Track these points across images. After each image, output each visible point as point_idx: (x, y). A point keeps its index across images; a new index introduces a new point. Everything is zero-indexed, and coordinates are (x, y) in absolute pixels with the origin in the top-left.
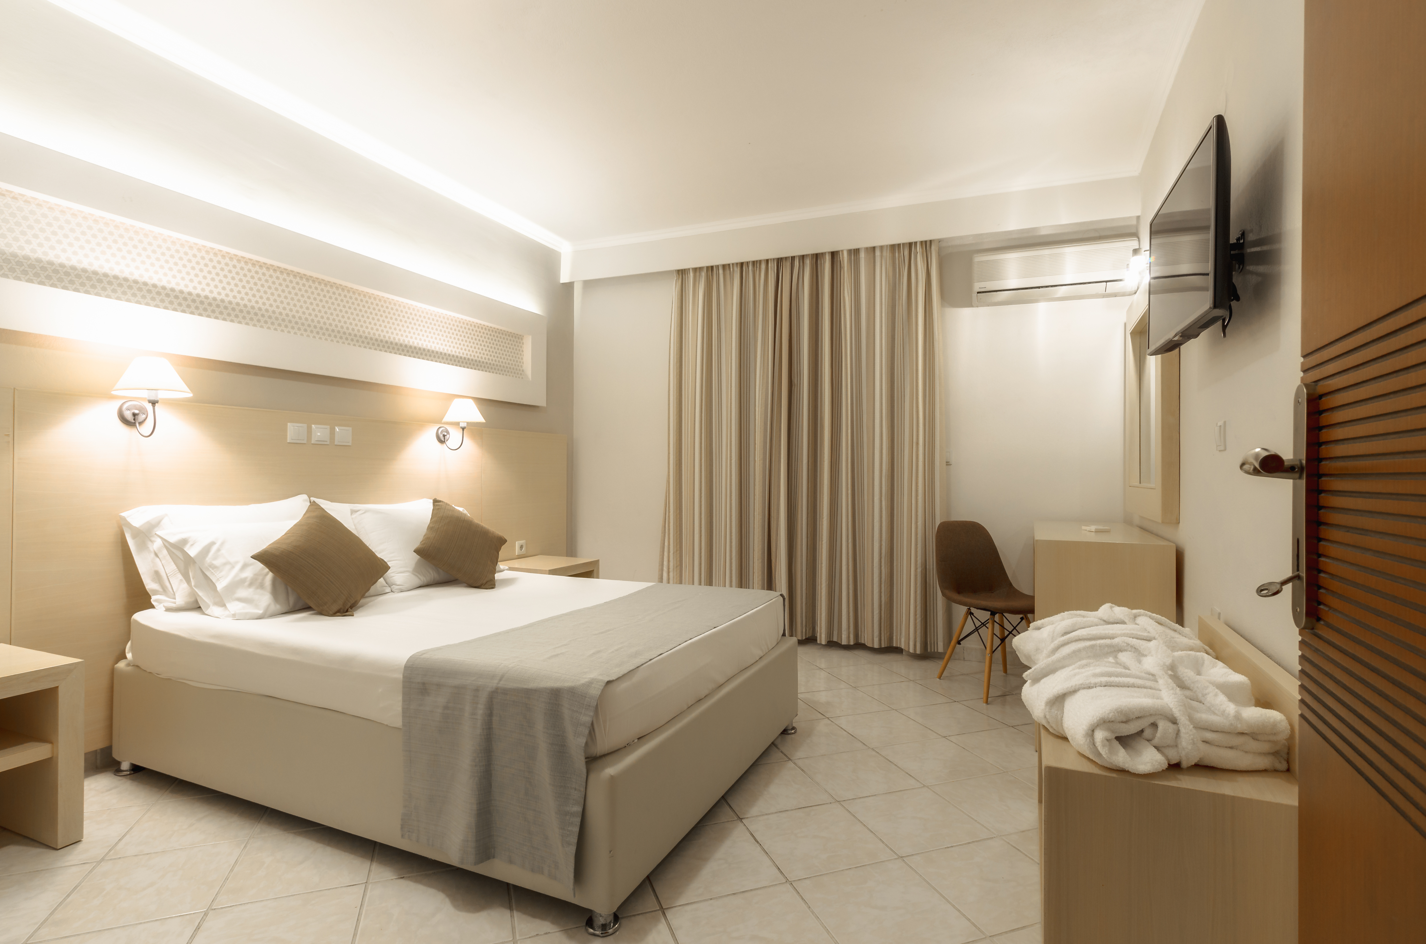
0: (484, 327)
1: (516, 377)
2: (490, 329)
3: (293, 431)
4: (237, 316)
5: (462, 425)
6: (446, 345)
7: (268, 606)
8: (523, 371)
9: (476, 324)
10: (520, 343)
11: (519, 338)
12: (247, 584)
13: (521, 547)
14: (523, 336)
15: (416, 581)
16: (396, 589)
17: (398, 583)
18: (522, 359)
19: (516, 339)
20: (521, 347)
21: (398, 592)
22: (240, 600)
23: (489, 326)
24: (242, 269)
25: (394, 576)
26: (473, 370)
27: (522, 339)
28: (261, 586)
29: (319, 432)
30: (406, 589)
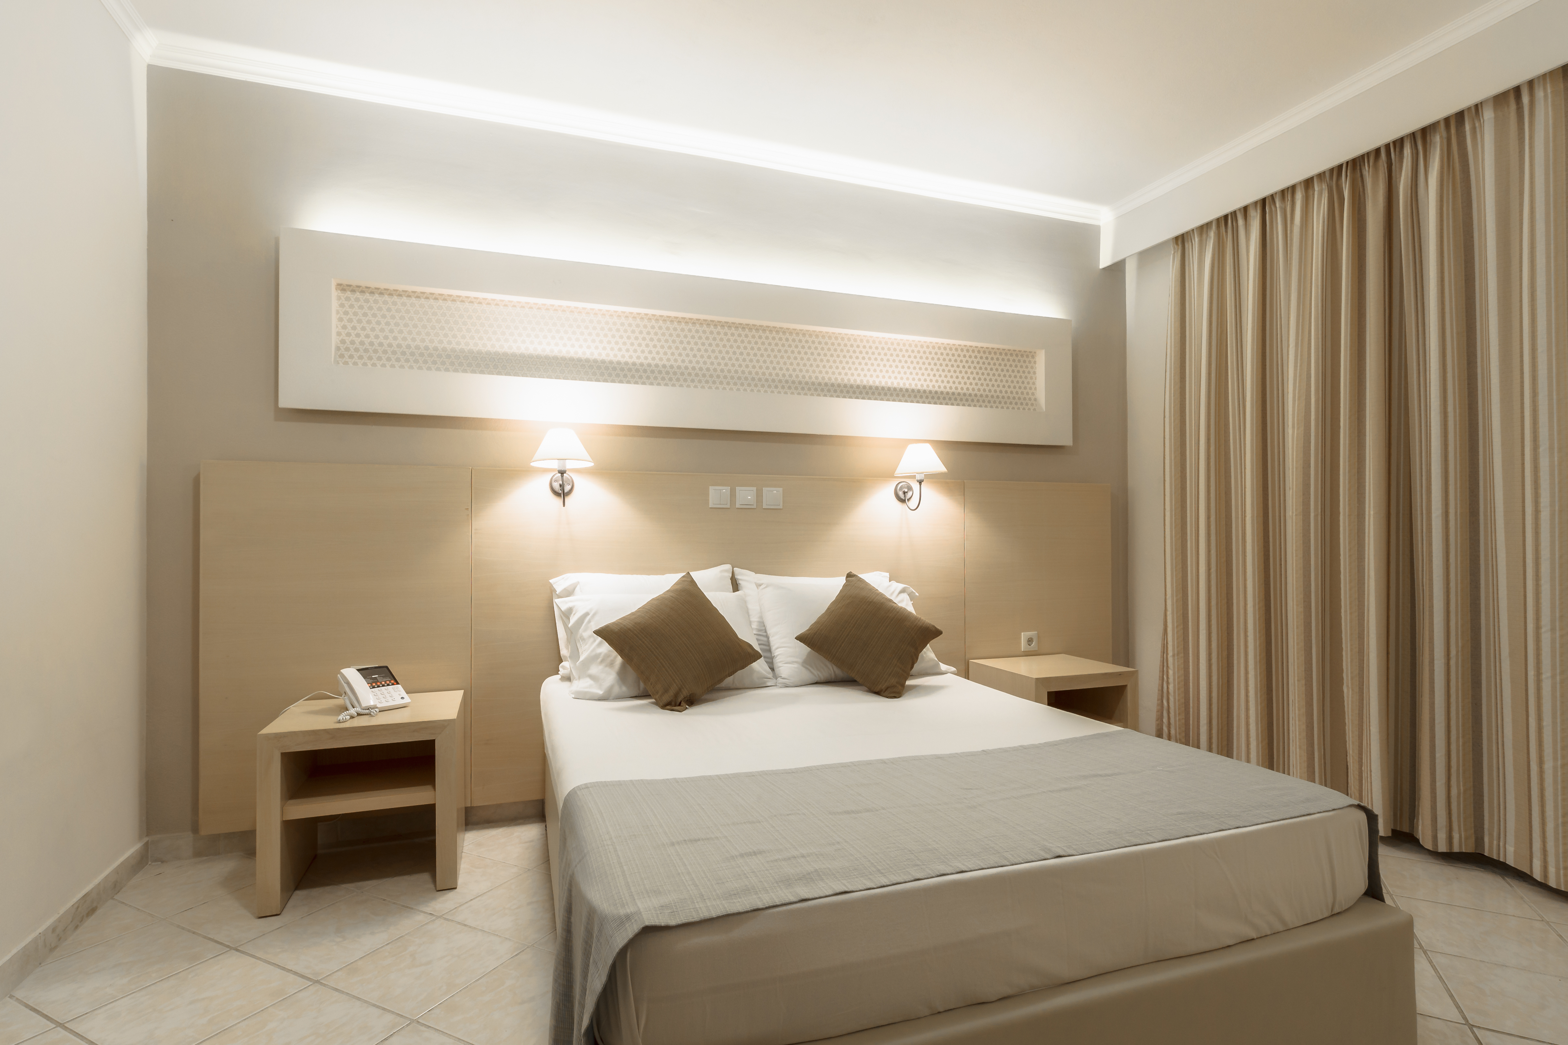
0: (982, 350)
1: (1019, 408)
2: (985, 351)
3: (717, 495)
4: (663, 379)
5: (919, 477)
6: (914, 379)
7: (611, 688)
8: (1035, 400)
9: (963, 347)
10: (1030, 362)
11: (1027, 356)
12: (599, 660)
13: (1030, 641)
14: (1035, 353)
15: (807, 675)
16: (779, 683)
17: (783, 676)
18: (1034, 383)
19: (1024, 357)
20: (1032, 367)
21: (781, 687)
22: (591, 677)
23: (985, 347)
24: (660, 328)
25: (782, 666)
26: (949, 407)
27: (1033, 357)
28: (611, 664)
29: (746, 495)
30: (791, 685)
